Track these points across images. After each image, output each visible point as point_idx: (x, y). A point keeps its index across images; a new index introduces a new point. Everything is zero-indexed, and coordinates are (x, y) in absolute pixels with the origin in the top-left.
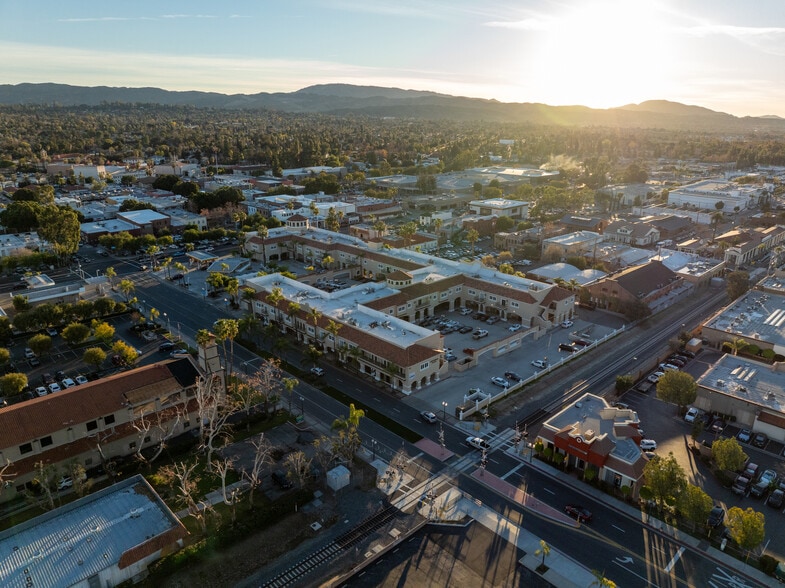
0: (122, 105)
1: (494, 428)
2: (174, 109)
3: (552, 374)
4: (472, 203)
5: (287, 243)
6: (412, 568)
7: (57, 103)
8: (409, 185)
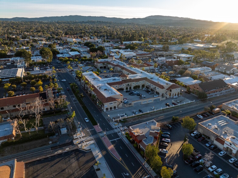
0: (93, 21)
1: (121, 125)
2: (107, 23)
3: (155, 112)
4: (174, 55)
5: (106, 63)
6: (64, 159)
7: (77, 21)
8: (161, 48)
